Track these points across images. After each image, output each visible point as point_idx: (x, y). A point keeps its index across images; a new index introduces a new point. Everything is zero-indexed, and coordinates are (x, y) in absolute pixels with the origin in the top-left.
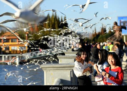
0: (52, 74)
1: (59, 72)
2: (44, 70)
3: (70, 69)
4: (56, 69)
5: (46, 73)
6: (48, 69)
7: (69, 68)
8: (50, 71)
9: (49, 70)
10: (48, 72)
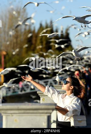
0: (16, 120)
1: (28, 117)
2: (3, 114)
3: (46, 113)
4: (23, 111)
5: (7, 118)
6: (9, 112)
7: (46, 111)
8: (12, 116)
9: (11, 113)
10: (10, 118)
